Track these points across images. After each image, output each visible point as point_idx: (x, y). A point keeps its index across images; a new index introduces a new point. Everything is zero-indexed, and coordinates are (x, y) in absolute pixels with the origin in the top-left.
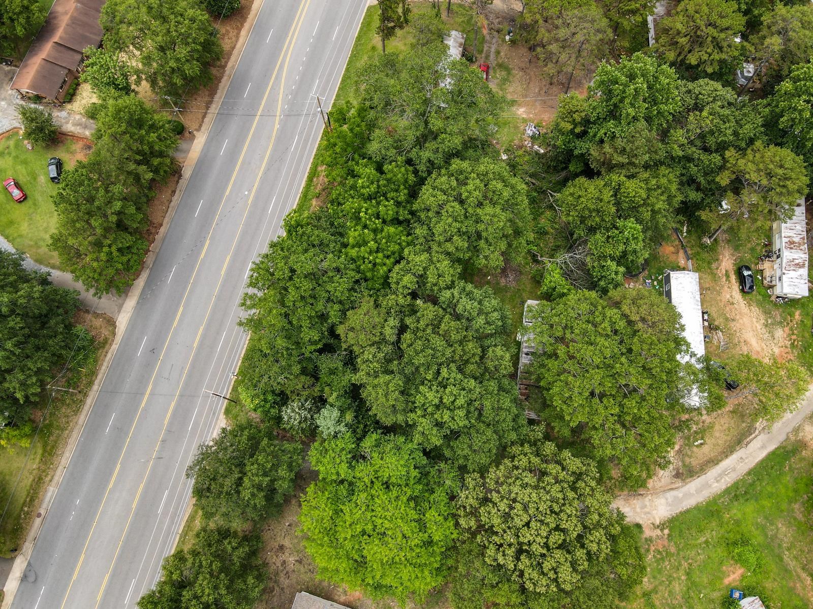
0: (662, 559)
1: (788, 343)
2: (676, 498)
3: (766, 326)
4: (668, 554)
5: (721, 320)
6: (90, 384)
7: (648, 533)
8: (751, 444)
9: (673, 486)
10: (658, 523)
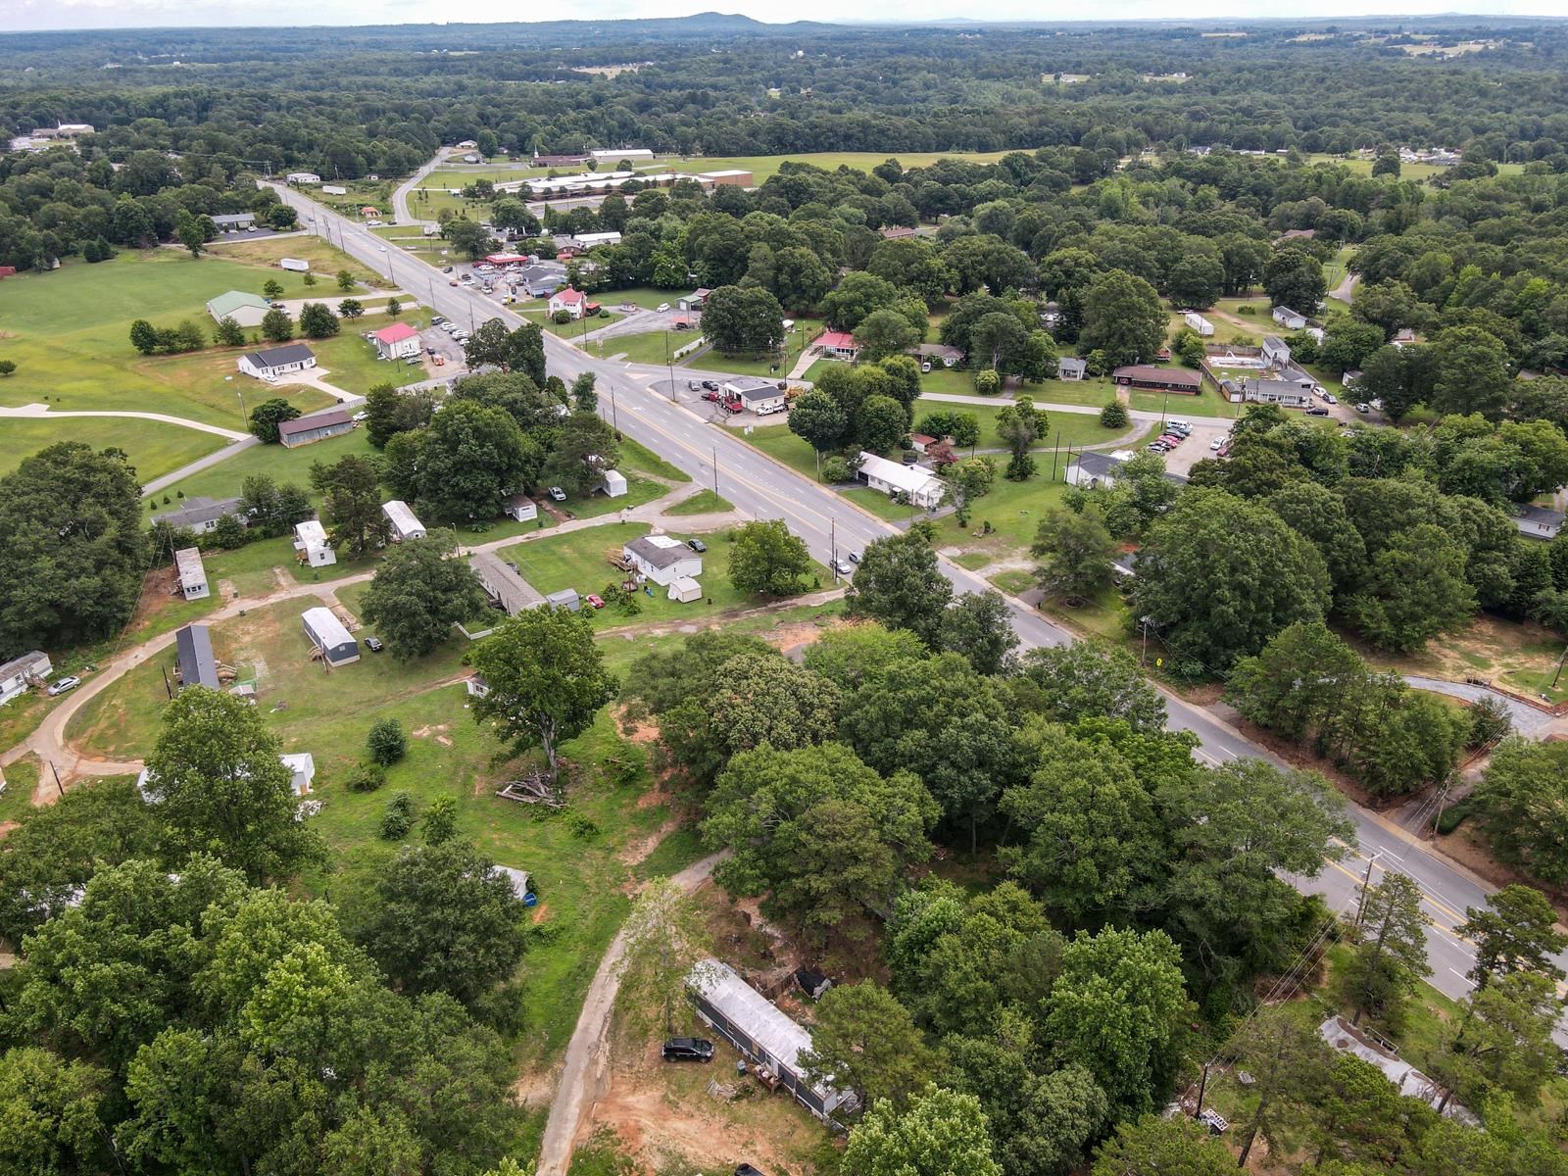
0: (617, 879)
1: (636, 1161)
3: (681, 1157)
4: (614, 886)
5: (741, 1113)
7: (647, 884)
8: (601, 1022)
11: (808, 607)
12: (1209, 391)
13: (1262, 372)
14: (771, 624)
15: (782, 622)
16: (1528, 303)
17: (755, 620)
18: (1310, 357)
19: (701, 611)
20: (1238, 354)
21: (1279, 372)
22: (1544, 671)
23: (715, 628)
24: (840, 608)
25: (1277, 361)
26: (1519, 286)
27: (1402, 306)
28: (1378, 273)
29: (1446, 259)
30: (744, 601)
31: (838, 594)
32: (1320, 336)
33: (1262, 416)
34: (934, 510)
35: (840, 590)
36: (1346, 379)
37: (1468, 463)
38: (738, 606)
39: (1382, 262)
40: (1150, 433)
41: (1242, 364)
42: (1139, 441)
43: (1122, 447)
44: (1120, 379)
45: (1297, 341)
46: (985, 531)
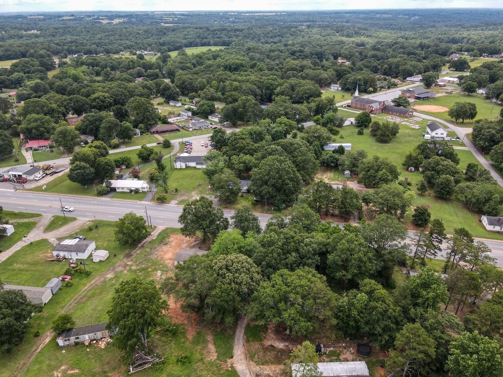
0: (217, 367)
2: (246, 374)
4: (219, 370)
6: (269, 214)
7: (229, 361)
9: (252, 373)
10: (234, 365)
11: (153, 240)
12: (181, 130)
13: (187, 121)
14: (148, 252)
15: (151, 249)
16: (236, 89)
17: (141, 253)
18: (194, 114)
19: (116, 260)
20: (175, 117)
21: (191, 120)
22: (332, 176)
23: (130, 263)
24: (165, 235)
25: (189, 117)
26: (231, 85)
27: (214, 94)
28: (186, 87)
29: (205, 80)
30: (127, 249)
31: (157, 231)
32: (192, 107)
33: (220, 132)
34: (150, 191)
35: (156, 230)
36: (210, 117)
37: (277, 131)
38: (127, 252)
39: (187, 83)
40: (180, 146)
41: (177, 120)
42: (180, 150)
43: (177, 153)
44: (153, 132)
45: (189, 110)
46: (176, 192)
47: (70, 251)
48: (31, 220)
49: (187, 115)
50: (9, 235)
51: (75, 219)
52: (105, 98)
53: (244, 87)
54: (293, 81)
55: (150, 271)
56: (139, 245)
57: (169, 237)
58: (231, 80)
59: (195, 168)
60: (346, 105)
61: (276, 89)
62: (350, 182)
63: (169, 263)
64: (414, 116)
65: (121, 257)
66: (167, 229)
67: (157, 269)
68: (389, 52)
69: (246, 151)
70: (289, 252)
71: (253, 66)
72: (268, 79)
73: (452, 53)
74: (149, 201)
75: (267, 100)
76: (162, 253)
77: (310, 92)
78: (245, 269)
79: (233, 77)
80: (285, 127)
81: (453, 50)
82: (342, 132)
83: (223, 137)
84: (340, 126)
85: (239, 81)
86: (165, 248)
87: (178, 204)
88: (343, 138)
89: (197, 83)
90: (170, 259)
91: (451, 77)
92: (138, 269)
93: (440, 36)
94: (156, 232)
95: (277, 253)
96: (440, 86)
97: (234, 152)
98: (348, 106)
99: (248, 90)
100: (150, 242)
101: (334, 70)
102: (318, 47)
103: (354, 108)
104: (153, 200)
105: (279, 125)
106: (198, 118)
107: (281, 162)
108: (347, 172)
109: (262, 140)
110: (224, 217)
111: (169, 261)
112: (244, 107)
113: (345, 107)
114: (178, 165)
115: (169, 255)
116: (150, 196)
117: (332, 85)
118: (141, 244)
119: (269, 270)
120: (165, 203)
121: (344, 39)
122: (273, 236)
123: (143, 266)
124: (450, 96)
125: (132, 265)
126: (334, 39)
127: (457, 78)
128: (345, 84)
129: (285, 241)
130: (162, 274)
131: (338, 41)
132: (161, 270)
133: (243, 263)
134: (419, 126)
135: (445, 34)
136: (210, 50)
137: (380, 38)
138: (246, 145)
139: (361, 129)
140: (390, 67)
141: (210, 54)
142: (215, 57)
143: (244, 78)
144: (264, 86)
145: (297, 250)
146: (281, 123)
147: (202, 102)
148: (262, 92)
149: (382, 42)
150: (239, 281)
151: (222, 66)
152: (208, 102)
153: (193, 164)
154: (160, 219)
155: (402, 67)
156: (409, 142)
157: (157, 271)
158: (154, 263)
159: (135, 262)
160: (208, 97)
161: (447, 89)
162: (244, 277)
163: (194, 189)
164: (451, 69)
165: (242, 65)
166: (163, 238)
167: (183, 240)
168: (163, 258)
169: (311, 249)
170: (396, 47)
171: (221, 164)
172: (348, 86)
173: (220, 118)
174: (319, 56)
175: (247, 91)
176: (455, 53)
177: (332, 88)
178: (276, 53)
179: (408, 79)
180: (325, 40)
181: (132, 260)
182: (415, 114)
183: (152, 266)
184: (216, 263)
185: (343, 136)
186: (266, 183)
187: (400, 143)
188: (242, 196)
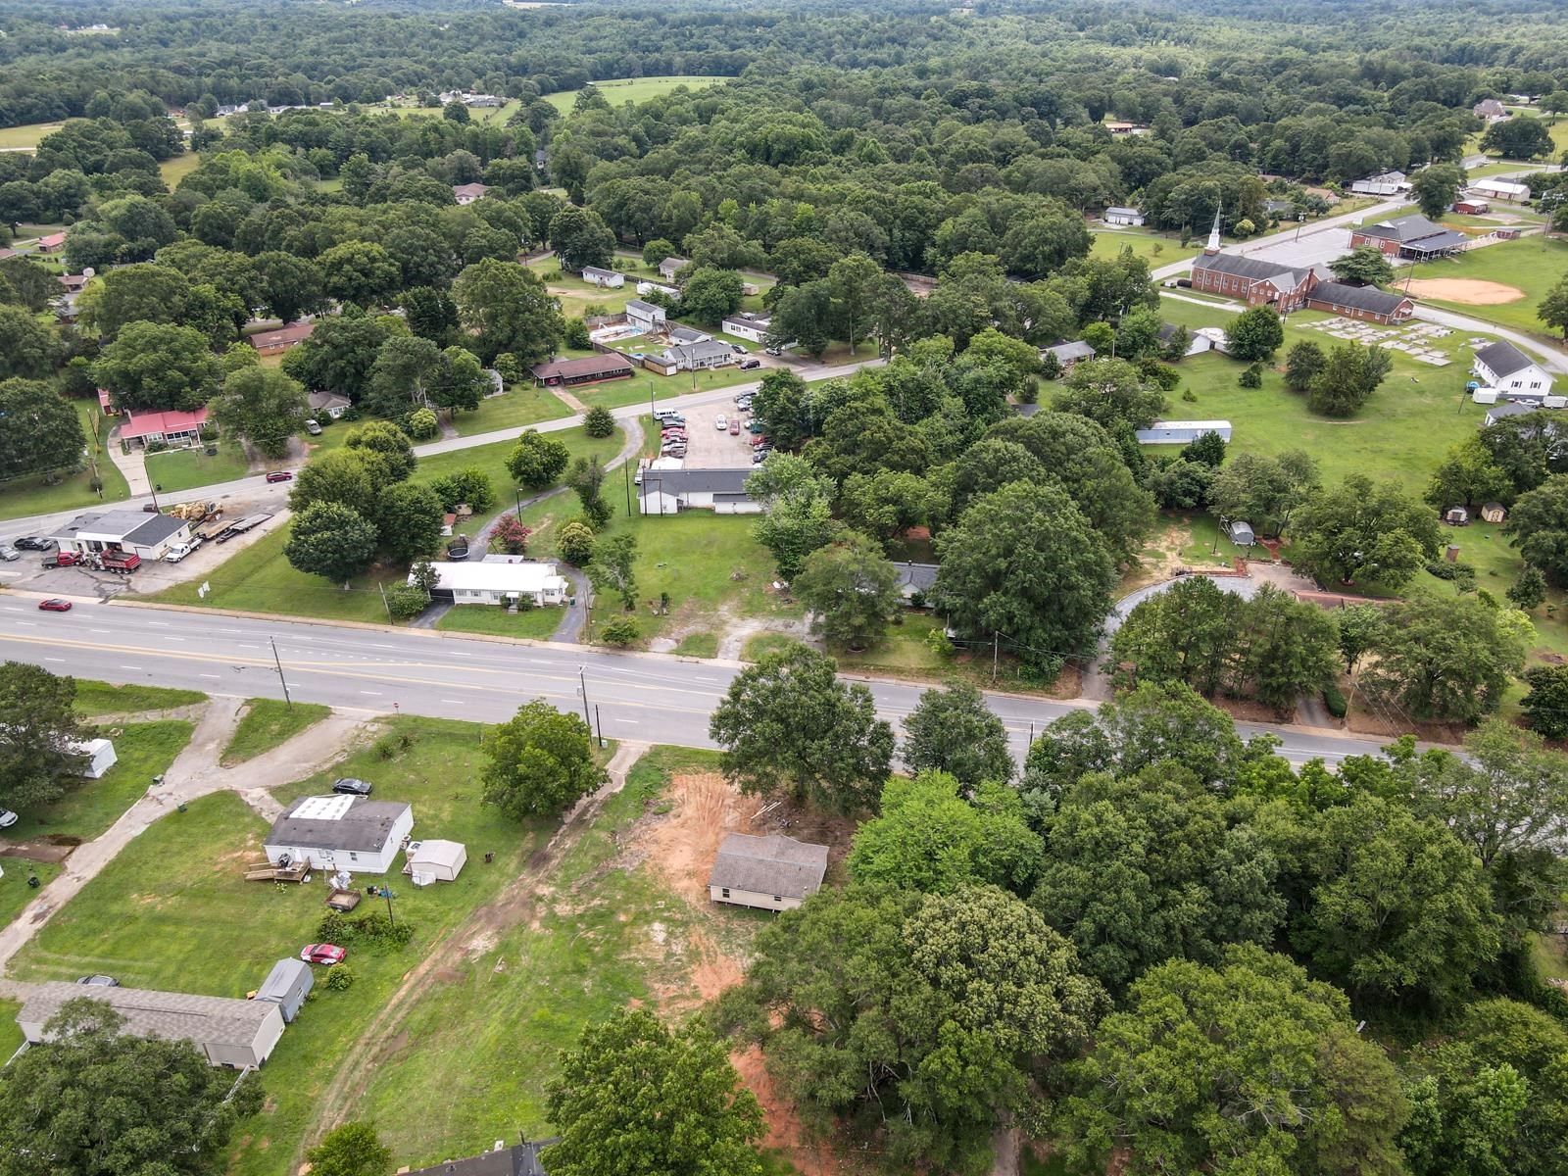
11: (613, 795)
12: (637, 370)
13: (650, 338)
14: (606, 844)
15: (614, 833)
16: (805, 227)
17: (579, 850)
18: (675, 313)
19: (494, 877)
20: (608, 324)
21: (666, 334)
22: (1191, 544)
23: (545, 890)
24: (655, 777)
25: (656, 324)
26: (787, 212)
27: (741, 247)
28: (631, 218)
29: (695, 196)
30: (526, 832)
31: (623, 759)
32: (665, 290)
33: (782, 384)
34: (573, 603)
35: (619, 754)
36: (727, 326)
37: (978, 381)
38: (528, 842)
39: (634, 206)
40: (646, 431)
41: (617, 334)
42: (646, 443)
43: (639, 455)
44: (548, 381)
45: (654, 299)
46: (663, 605)
47: (329, 845)
48: (172, 715)
49: (650, 319)
50: (98, 774)
51: (322, 713)
52: (373, 260)
53: (832, 220)
54: (992, 197)
55: (625, 925)
56: (569, 817)
57: (667, 783)
58: (783, 195)
59: (710, 512)
60: (1175, 281)
61: (936, 227)
62: (1260, 566)
63: (687, 890)
64: (1418, 320)
65: (512, 863)
66: (656, 752)
67: (647, 914)
68: (1270, 94)
69: (896, 458)
70: (1174, 881)
71: (841, 147)
72: (910, 193)
73: (1479, 99)
74: (573, 641)
75: (906, 264)
76: (654, 849)
77: (1059, 237)
78: (1032, 958)
79: (789, 184)
80: (1007, 367)
81: (1483, 88)
82: (1188, 380)
83: (796, 403)
84: (1176, 355)
85: (814, 200)
86: (664, 829)
87: (677, 652)
88: (1193, 400)
89: (669, 204)
90: (690, 875)
91: (1499, 180)
92: (581, 916)
93: (1417, 41)
94: (619, 765)
95: (1135, 888)
96: (1472, 210)
97: (850, 459)
98: (1182, 284)
99: (847, 230)
100: (605, 805)
101: (1114, 158)
102: (1029, 77)
103: (1206, 291)
104: (587, 635)
105: (984, 357)
106: (689, 330)
107: (1049, 507)
108: (1241, 529)
109: (928, 410)
110: (878, 718)
111: (685, 883)
112: (851, 292)
113: (1173, 287)
114: (655, 502)
115: (680, 859)
116: (575, 620)
117: (1110, 209)
118: (575, 812)
119: (1106, 953)
120: (632, 649)
121: (1107, 51)
122: (1109, 816)
123: (597, 902)
124: (1514, 248)
125: (554, 900)
126: (1075, 50)
127: (1524, 182)
128: (1159, 208)
129: (1152, 834)
130: (671, 934)
131: (1089, 58)
132: (664, 920)
133: (1021, 936)
134: (1445, 357)
135: (1431, 33)
136: (682, 90)
137: (1220, 47)
138: (892, 435)
139: (1254, 368)
140: (1295, 148)
141: (686, 105)
142: (705, 115)
143: (827, 187)
144: (896, 217)
145: (1202, 875)
146: (990, 353)
147: (700, 274)
148: (891, 235)
149: (1233, 60)
150: (1021, 1013)
151: (742, 146)
152: (723, 272)
153: (702, 499)
154: (625, 712)
155: (1340, 148)
156: (1422, 414)
157: (649, 922)
158: (636, 891)
159: (564, 885)
160: (718, 256)
161: (1498, 223)
162: (1037, 998)
163: (724, 593)
164: (1489, 152)
165: (808, 144)
166: (650, 791)
167: (722, 797)
168: (661, 870)
169: (1260, 872)
170: (1288, 79)
171: (821, 507)
172: (1168, 213)
173: (767, 329)
174: (1044, 108)
175: (843, 234)
176: (1490, 96)
177: (1111, 219)
178: (904, 99)
179: (1358, 186)
180: (1044, 55)
181: (551, 877)
182: (1418, 311)
183: (627, 901)
184: (921, 939)
185: (1194, 393)
186: (994, 581)
187: (1392, 417)
188: (898, 622)
